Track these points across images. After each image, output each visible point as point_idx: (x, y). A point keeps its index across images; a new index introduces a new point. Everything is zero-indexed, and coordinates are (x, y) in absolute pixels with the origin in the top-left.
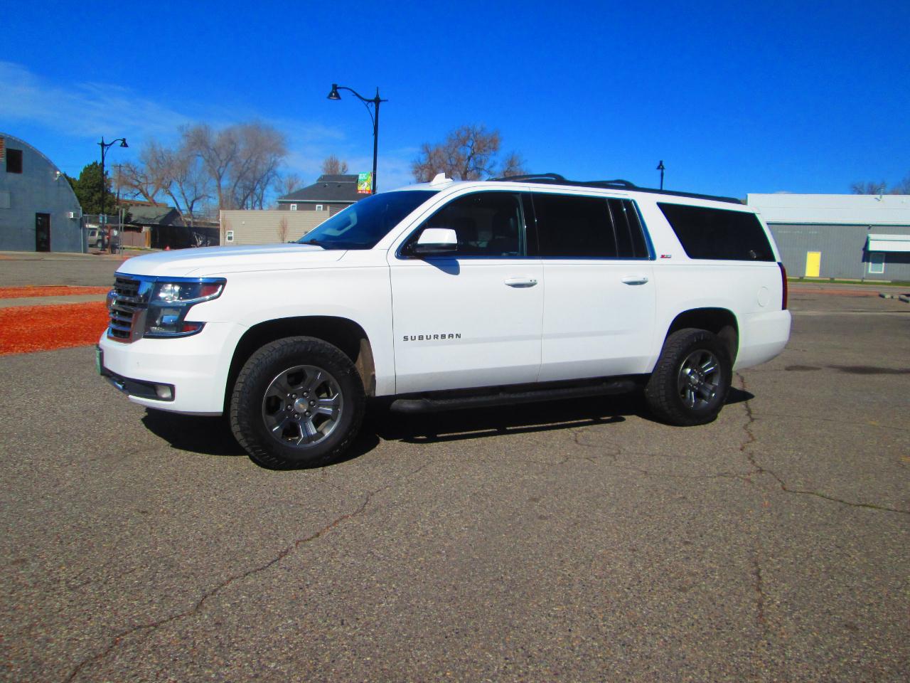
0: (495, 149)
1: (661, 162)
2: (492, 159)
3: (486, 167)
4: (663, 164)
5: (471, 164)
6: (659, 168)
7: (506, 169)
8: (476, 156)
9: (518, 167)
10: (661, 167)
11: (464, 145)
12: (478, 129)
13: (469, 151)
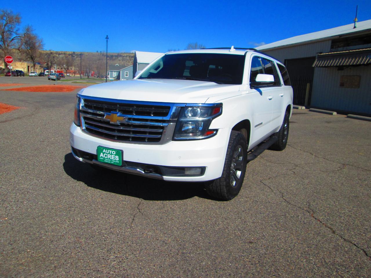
0: (18, 22)
1: (107, 36)
2: (17, 27)
3: (15, 31)
4: (108, 36)
5: (7, 28)
6: (106, 38)
7: (25, 32)
8: (8, 25)
9: (31, 32)
10: (107, 38)
11: (2, 19)
12: (9, 12)
13: (5, 22)
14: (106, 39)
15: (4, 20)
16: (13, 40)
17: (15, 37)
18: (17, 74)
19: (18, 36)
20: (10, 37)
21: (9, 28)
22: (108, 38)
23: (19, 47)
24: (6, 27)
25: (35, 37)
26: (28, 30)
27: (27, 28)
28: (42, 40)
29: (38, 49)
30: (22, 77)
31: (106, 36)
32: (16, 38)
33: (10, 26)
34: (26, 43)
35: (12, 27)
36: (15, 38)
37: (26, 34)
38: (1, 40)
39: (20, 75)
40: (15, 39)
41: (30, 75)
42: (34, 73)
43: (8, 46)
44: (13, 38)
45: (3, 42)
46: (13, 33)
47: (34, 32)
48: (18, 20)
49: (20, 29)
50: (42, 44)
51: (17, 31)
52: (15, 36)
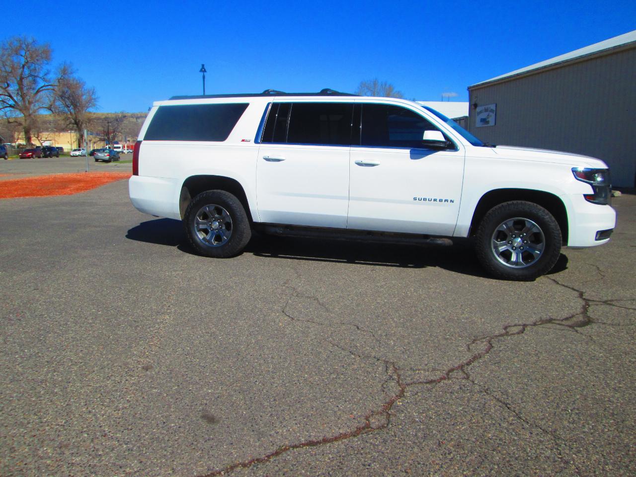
14: (202, 74)
15: (22, 56)
16: (38, 91)
17: (42, 85)
18: (45, 153)
19: (47, 84)
20: (33, 86)
21: (31, 71)
22: (205, 71)
23: (50, 103)
24: (25, 70)
25: (79, 84)
26: (64, 71)
27: (62, 69)
28: (94, 89)
29: (87, 107)
30: (54, 158)
31: (201, 67)
32: (44, 88)
33: (32, 68)
34: (62, 97)
35: (35, 68)
36: (42, 87)
37: (62, 79)
38: (18, 94)
39: (50, 156)
40: (43, 90)
41: (72, 154)
42: (79, 150)
43: (30, 103)
44: (39, 89)
45: (21, 96)
46: (38, 79)
47: (76, 75)
48: (46, 55)
49: (50, 72)
50: (93, 97)
51: (46, 75)
52: (41, 83)
